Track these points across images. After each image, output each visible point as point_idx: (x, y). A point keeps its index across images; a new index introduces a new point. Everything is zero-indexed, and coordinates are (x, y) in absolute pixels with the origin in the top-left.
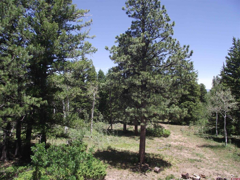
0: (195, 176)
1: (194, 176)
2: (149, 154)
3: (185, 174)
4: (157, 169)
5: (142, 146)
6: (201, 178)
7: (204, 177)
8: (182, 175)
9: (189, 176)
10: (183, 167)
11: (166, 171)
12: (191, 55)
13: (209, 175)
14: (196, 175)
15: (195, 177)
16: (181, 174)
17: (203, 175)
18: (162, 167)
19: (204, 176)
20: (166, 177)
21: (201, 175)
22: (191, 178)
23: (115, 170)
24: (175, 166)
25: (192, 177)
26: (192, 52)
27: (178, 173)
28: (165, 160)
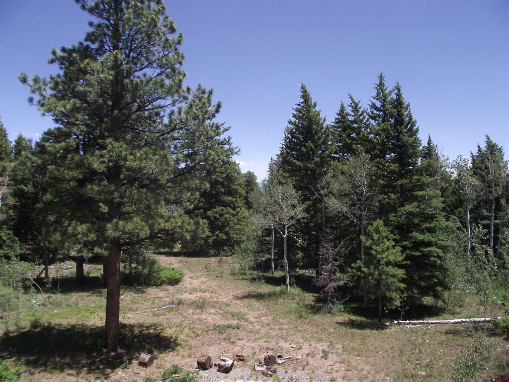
0: (224, 361)
1: (222, 360)
2: (132, 327)
3: (203, 359)
4: (145, 357)
5: (113, 310)
6: (236, 362)
7: (241, 360)
8: (199, 363)
9: (212, 362)
10: (203, 344)
11: (166, 358)
12: (217, 111)
13: (251, 354)
14: (224, 358)
15: (223, 363)
16: (196, 360)
17: (239, 356)
18: (156, 353)
19: (241, 358)
20: (162, 373)
21: (237, 356)
22: (215, 365)
23: (42, 377)
24: (186, 345)
25: (217, 363)
26: (219, 106)
27: (191, 360)
28: (166, 335)
